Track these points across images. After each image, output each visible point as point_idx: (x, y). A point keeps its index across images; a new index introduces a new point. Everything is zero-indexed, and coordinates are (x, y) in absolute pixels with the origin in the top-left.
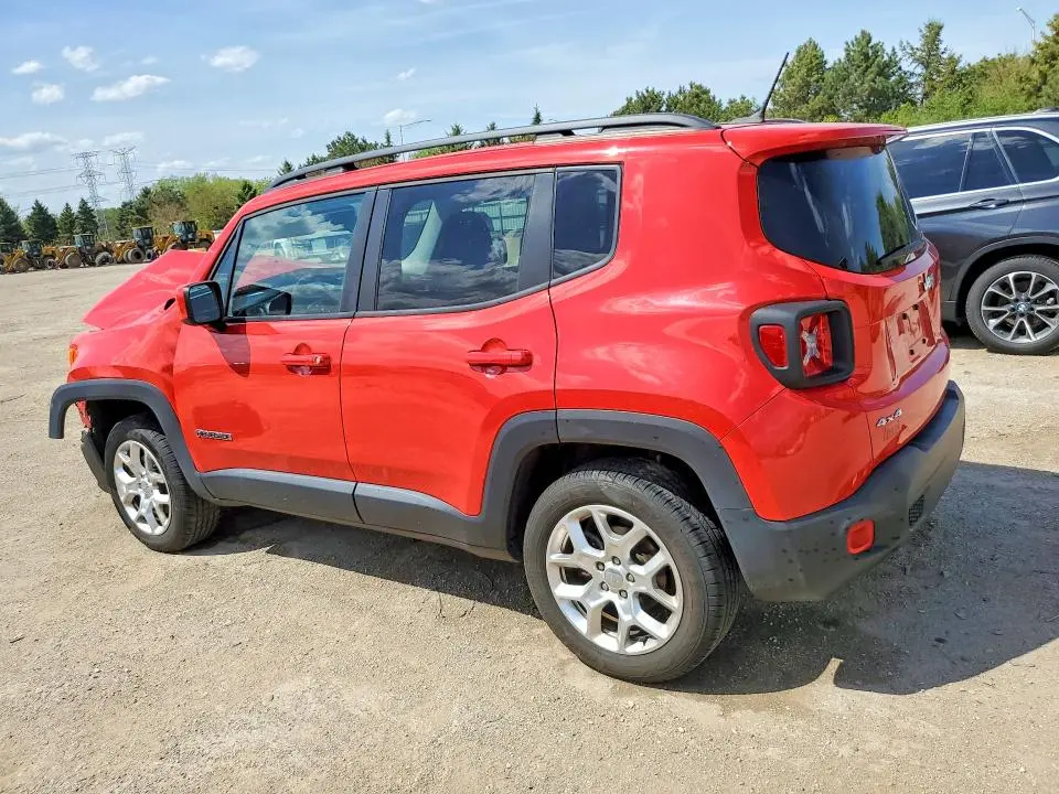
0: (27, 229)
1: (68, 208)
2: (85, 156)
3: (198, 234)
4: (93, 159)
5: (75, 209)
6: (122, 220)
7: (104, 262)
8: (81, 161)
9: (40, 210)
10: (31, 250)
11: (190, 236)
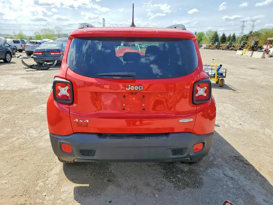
0: (220, 39)
1: (230, 35)
2: (244, 22)
3: (258, 45)
4: (245, 23)
5: (232, 35)
6: (242, 39)
7: (232, 50)
8: (242, 23)
9: (224, 35)
10: (218, 45)
11: (256, 46)
